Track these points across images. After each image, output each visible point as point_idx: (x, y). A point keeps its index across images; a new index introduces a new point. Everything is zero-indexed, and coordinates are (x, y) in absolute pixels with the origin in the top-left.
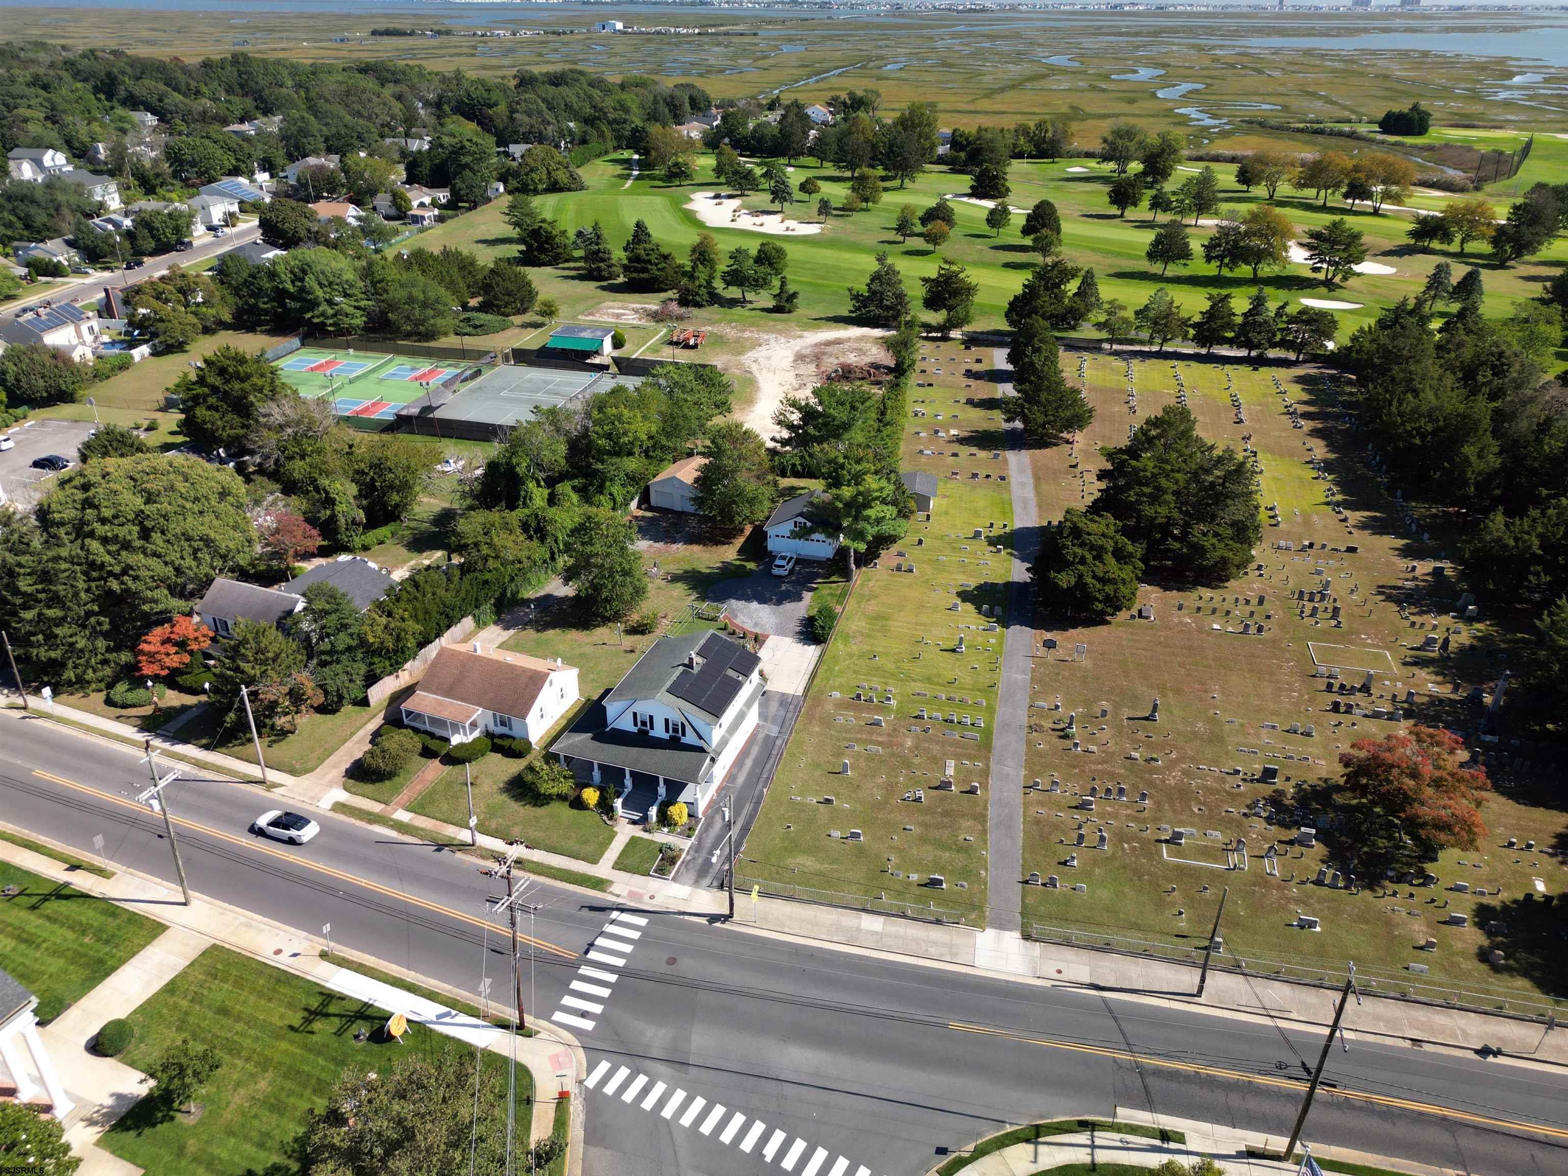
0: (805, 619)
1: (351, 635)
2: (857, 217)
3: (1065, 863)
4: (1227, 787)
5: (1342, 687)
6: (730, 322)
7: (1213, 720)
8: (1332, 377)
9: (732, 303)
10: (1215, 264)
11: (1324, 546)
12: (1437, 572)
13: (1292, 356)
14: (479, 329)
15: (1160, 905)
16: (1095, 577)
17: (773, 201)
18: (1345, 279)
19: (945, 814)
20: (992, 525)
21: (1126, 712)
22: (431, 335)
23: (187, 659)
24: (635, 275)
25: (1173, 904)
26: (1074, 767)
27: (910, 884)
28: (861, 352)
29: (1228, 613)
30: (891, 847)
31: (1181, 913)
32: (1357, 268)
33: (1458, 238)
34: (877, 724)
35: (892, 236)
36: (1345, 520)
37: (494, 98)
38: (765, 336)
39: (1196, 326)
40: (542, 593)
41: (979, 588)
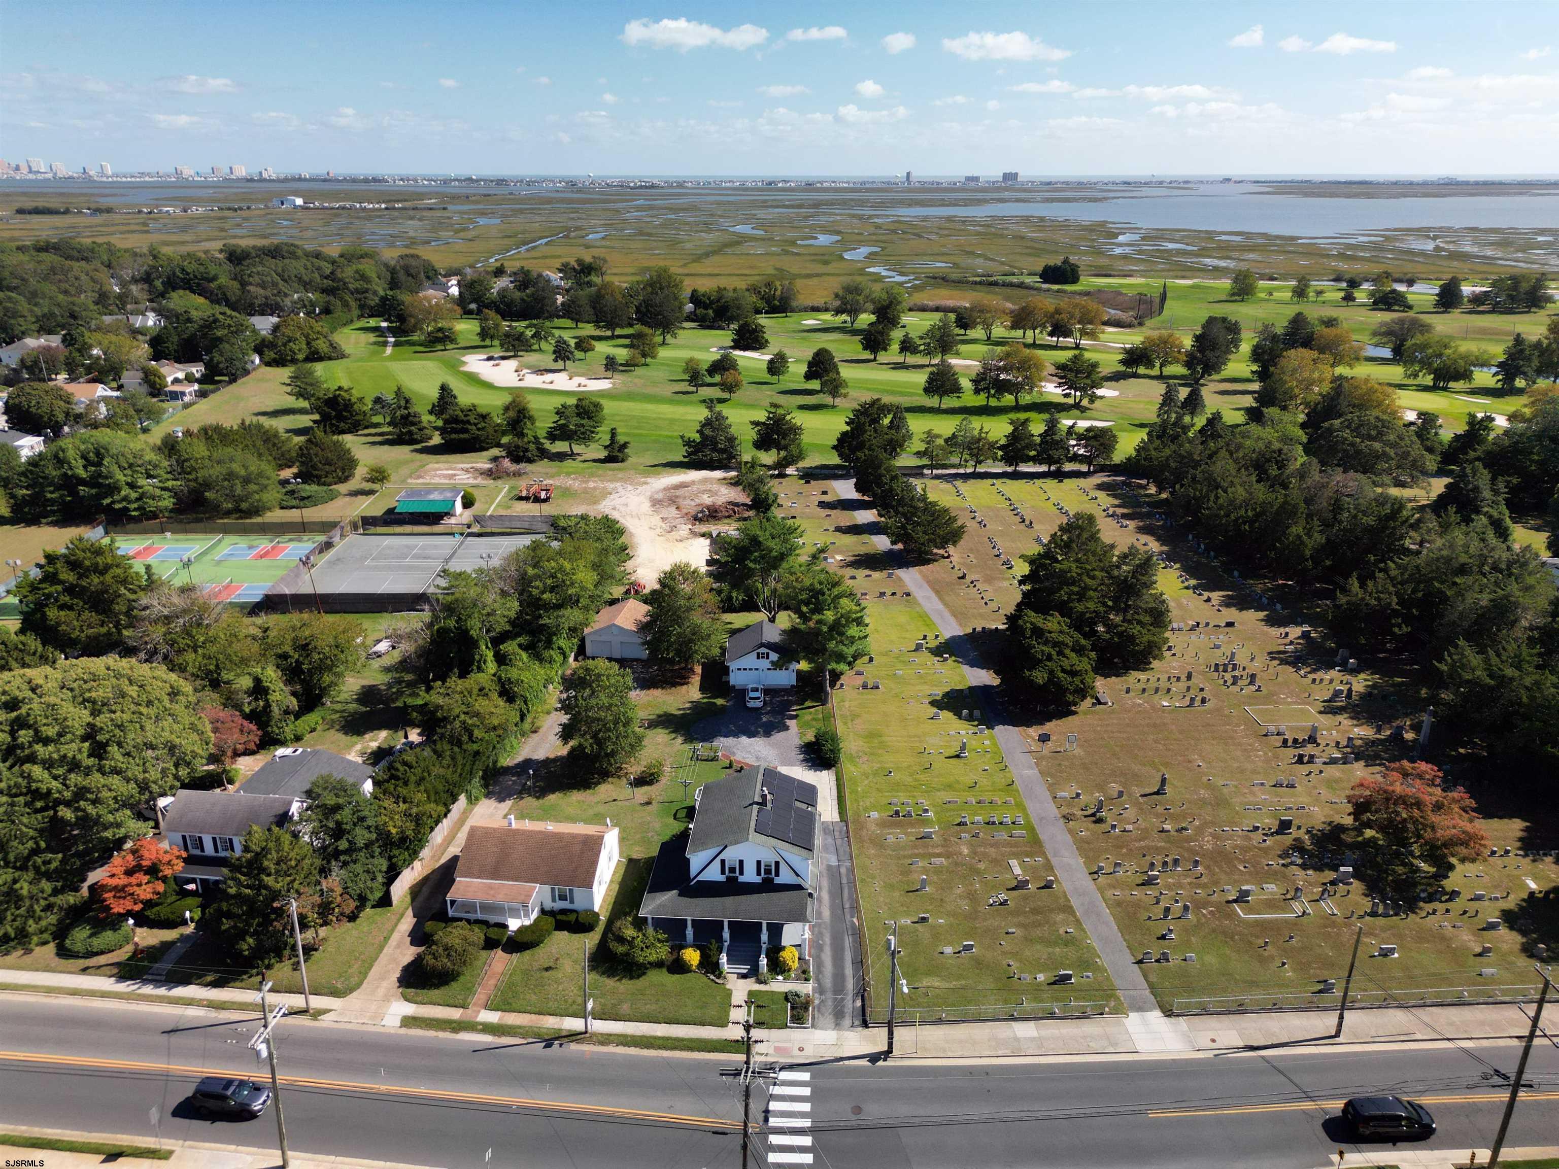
0: (801, 747)
1: (368, 828)
2: (639, 371)
3: (1163, 937)
4: (1255, 843)
5: (1295, 741)
6: (568, 474)
7: (1209, 786)
8: (1123, 483)
9: (561, 457)
10: (983, 395)
11: (1207, 624)
12: (1305, 635)
13: (1084, 468)
14: (305, 501)
15: (1263, 961)
16: (1063, 671)
17: (555, 360)
18: (1092, 401)
19: (1035, 911)
20: (925, 637)
21: (1137, 791)
22: (256, 511)
23: (161, 887)
24: (454, 436)
25: (1272, 957)
26: (1121, 847)
27: (1039, 984)
28: (712, 493)
29: (1169, 690)
30: (1004, 953)
31: (1284, 964)
32: (1099, 392)
33: (1158, 365)
34: (927, 837)
35: (684, 387)
36: (1208, 600)
37: (213, 273)
38: (611, 486)
39: (1001, 448)
40: (519, 759)
41: (947, 695)
